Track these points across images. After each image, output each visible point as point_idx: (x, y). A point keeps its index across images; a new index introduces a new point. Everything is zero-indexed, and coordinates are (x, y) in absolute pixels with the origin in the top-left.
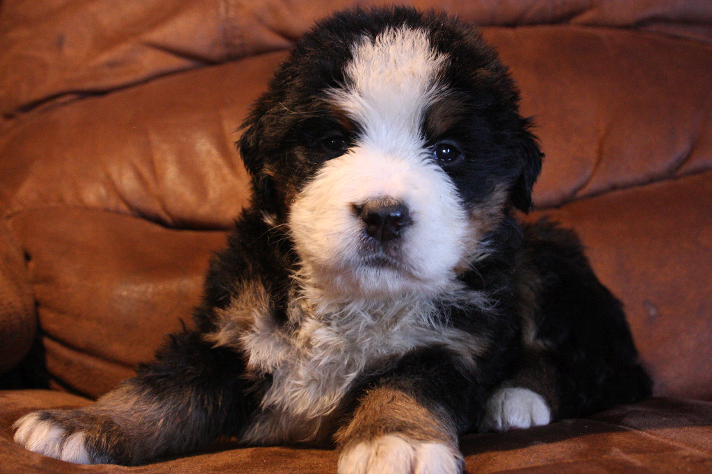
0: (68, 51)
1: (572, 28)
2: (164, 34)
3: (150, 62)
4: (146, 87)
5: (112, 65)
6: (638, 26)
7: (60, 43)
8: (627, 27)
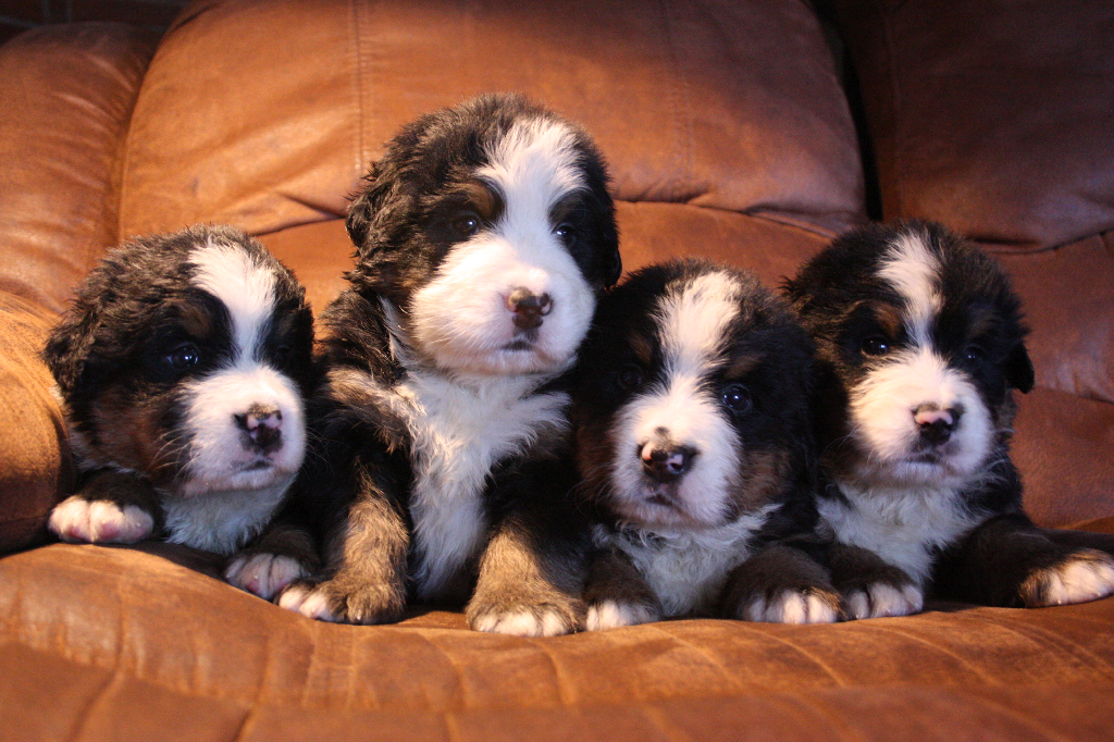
0: (202, 195)
1: (689, 208)
2: (295, 186)
3: (287, 212)
4: (280, 235)
5: (247, 212)
6: (750, 211)
7: (193, 188)
8: (740, 212)
